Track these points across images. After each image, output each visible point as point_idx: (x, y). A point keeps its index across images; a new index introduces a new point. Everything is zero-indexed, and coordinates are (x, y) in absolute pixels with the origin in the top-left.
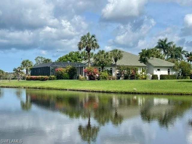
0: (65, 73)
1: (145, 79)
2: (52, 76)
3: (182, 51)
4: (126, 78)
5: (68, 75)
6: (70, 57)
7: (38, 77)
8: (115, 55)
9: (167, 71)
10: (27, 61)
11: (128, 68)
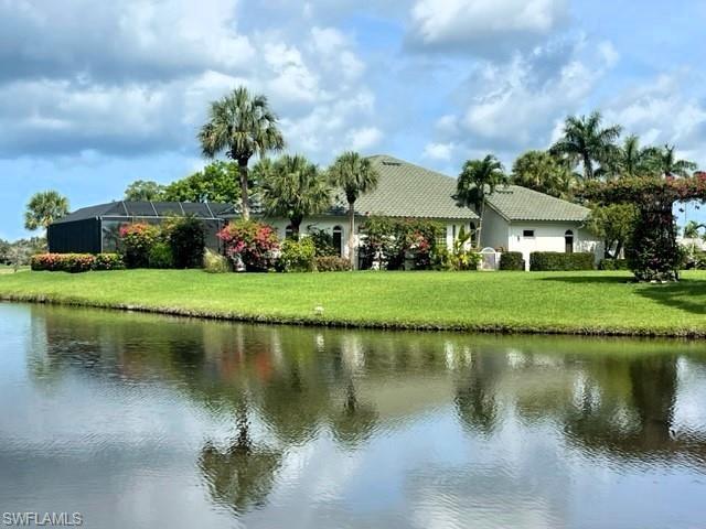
0: (159, 245)
1: (473, 267)
2: (106, 256)
3: (675, 162)
4: (395, 263)
5: (167, 250)
6: (206, 183)
7: (63, 256)
8: (346, 175)
9: (563, 240)
10: (50, 197)
11: (399, 227)
